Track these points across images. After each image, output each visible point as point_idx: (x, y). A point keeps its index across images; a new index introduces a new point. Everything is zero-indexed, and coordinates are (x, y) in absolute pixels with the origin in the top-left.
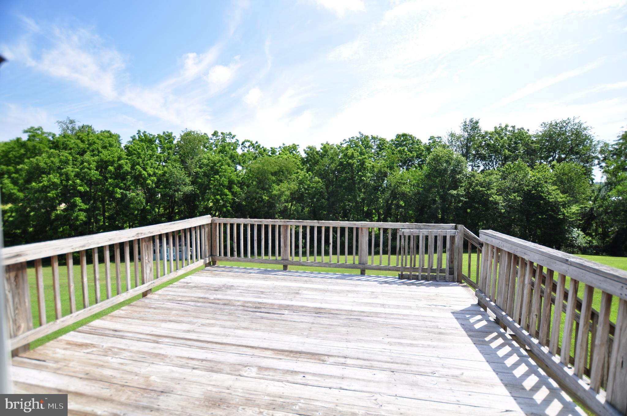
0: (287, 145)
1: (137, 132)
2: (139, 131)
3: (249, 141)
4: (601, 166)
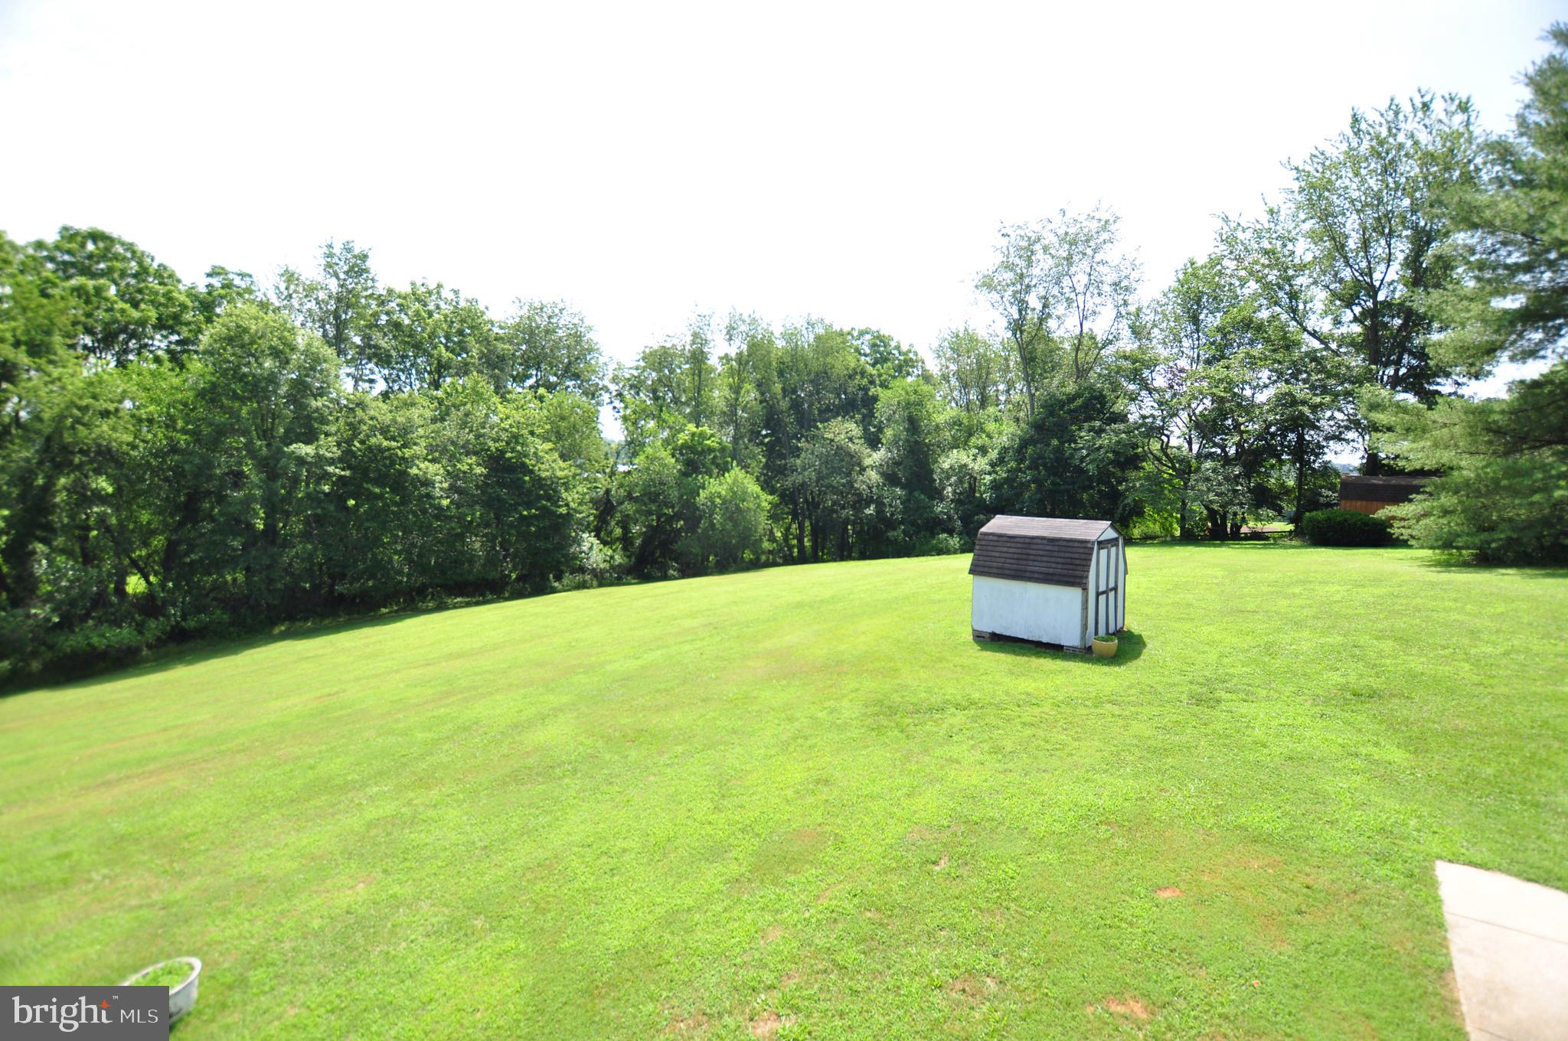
4: (615, 408)
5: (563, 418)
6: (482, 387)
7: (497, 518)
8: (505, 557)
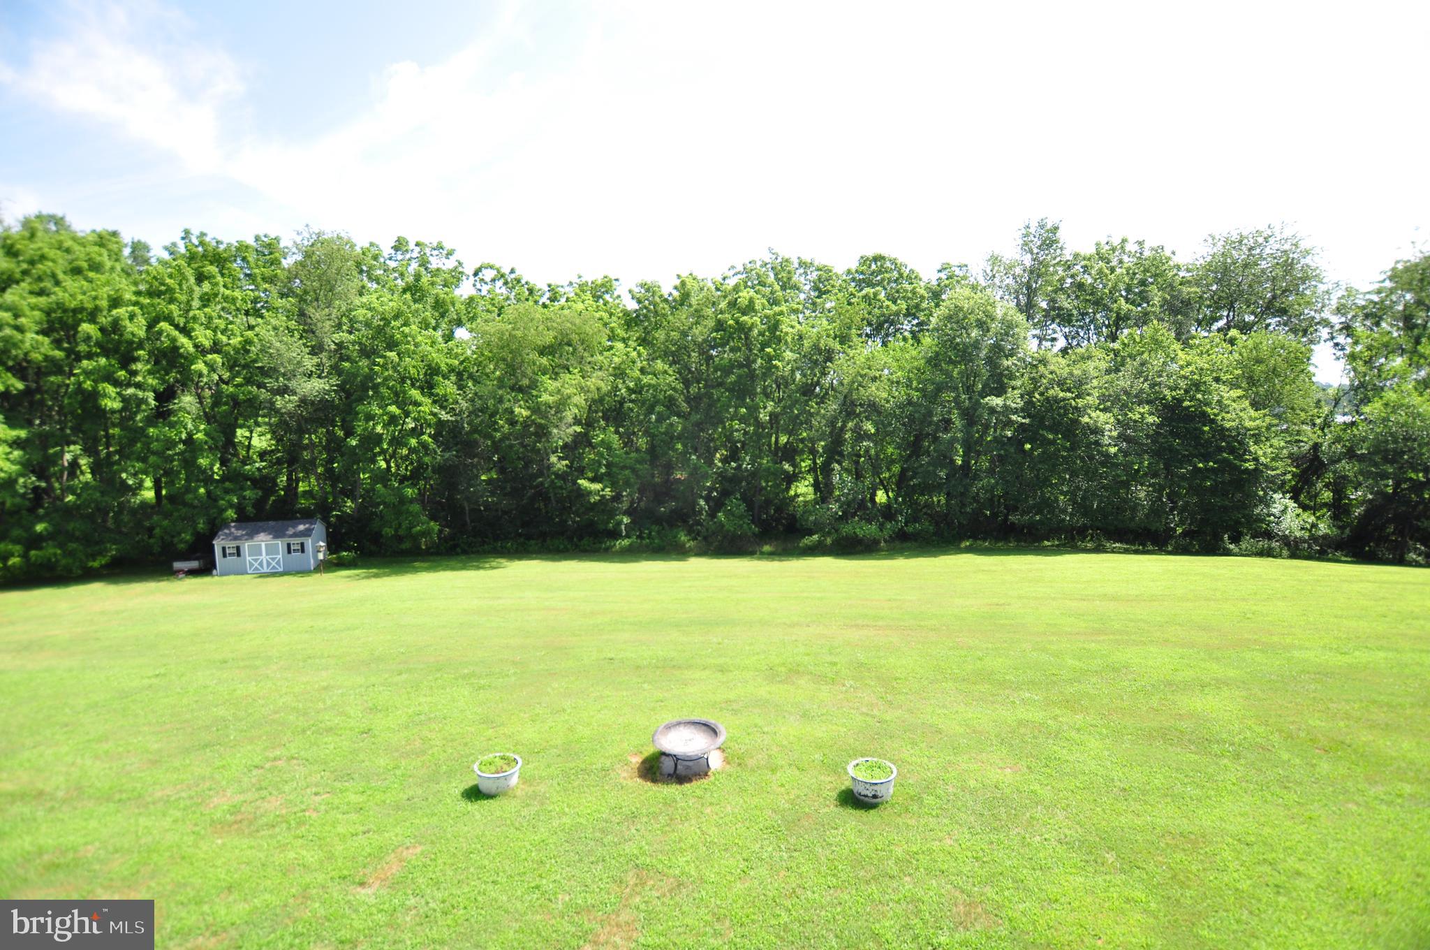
0: (588, 278)
1: (183, 235)
2: (187, 232)
3: (491, 267)
4: (1337, 344)
5: (1259, 361)
6: (1163, 335)
7: (1167, 468)
8: (1172, 509)
